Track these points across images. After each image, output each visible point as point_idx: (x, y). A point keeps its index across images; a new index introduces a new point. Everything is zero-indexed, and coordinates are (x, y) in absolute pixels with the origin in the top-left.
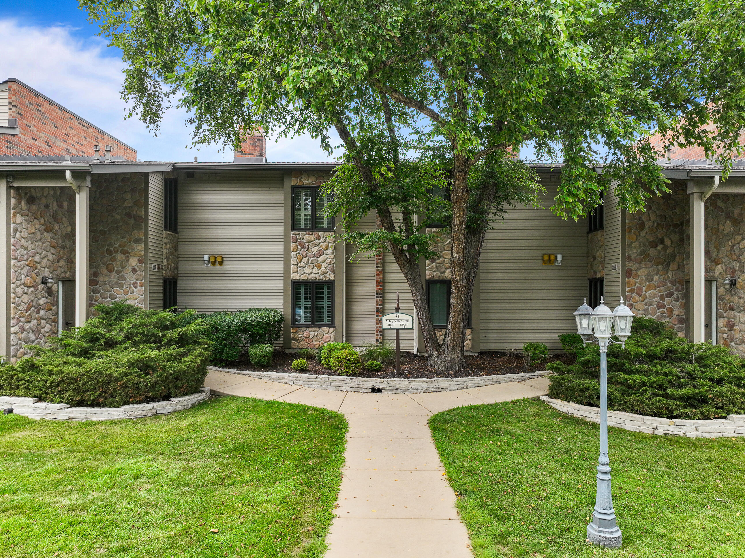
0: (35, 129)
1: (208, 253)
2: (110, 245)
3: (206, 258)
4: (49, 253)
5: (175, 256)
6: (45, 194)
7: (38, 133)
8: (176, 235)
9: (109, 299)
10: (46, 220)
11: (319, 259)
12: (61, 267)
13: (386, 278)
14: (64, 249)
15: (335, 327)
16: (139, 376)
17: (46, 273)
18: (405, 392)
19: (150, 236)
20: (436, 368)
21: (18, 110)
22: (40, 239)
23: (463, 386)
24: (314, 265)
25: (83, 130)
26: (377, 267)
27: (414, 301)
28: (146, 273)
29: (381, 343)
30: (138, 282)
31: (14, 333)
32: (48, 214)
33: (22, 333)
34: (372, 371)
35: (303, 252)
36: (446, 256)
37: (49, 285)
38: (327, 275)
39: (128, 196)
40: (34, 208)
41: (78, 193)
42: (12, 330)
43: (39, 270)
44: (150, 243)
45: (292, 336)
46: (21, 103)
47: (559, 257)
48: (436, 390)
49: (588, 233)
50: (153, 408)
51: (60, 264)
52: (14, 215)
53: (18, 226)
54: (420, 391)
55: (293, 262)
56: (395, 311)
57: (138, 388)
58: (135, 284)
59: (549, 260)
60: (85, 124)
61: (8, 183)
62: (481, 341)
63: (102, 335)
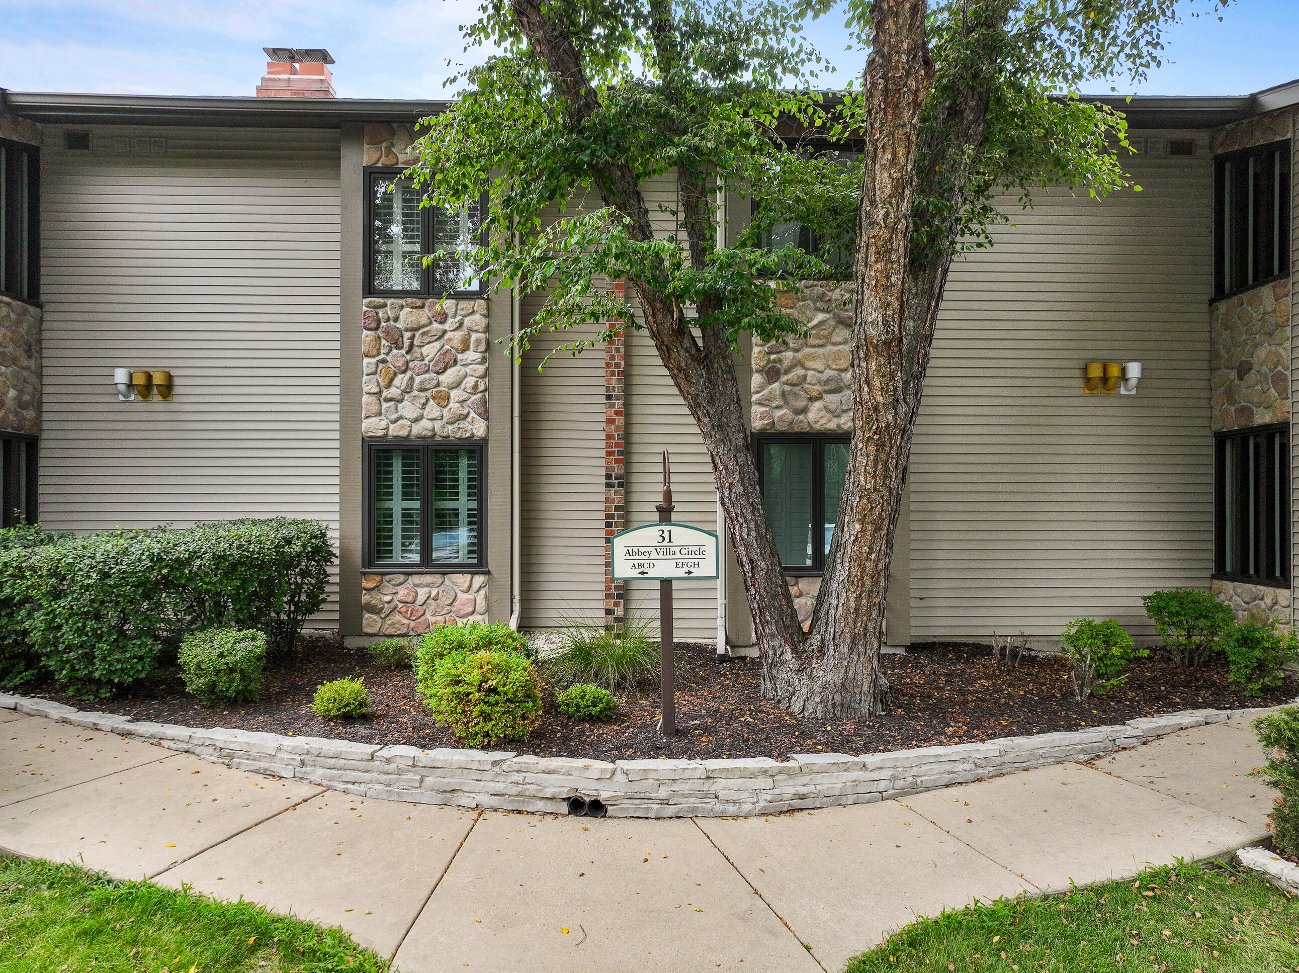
1: (126, 363)
3: (121, 376)
8: (36, 311)
11: (442, 378)
13: (635, 429)
15: (488, 573)
18: (692, 816)
20: (796, 707)
23: (900, 784)
24: (428, 394)
26: (609, 397)
27: (720, 488)
29: (618, 620)
34: (582, 720)
35: (397, 357)
36: (809, 364)
38: (465, 424)
45: (365, 598)
47: (1134, 370)
48: (808, 803)
49: (1211, 302)
54: (747, 807)
55: (369, 385)
56: (656, 517)
59: (1105, 379)
62: (913, 612)
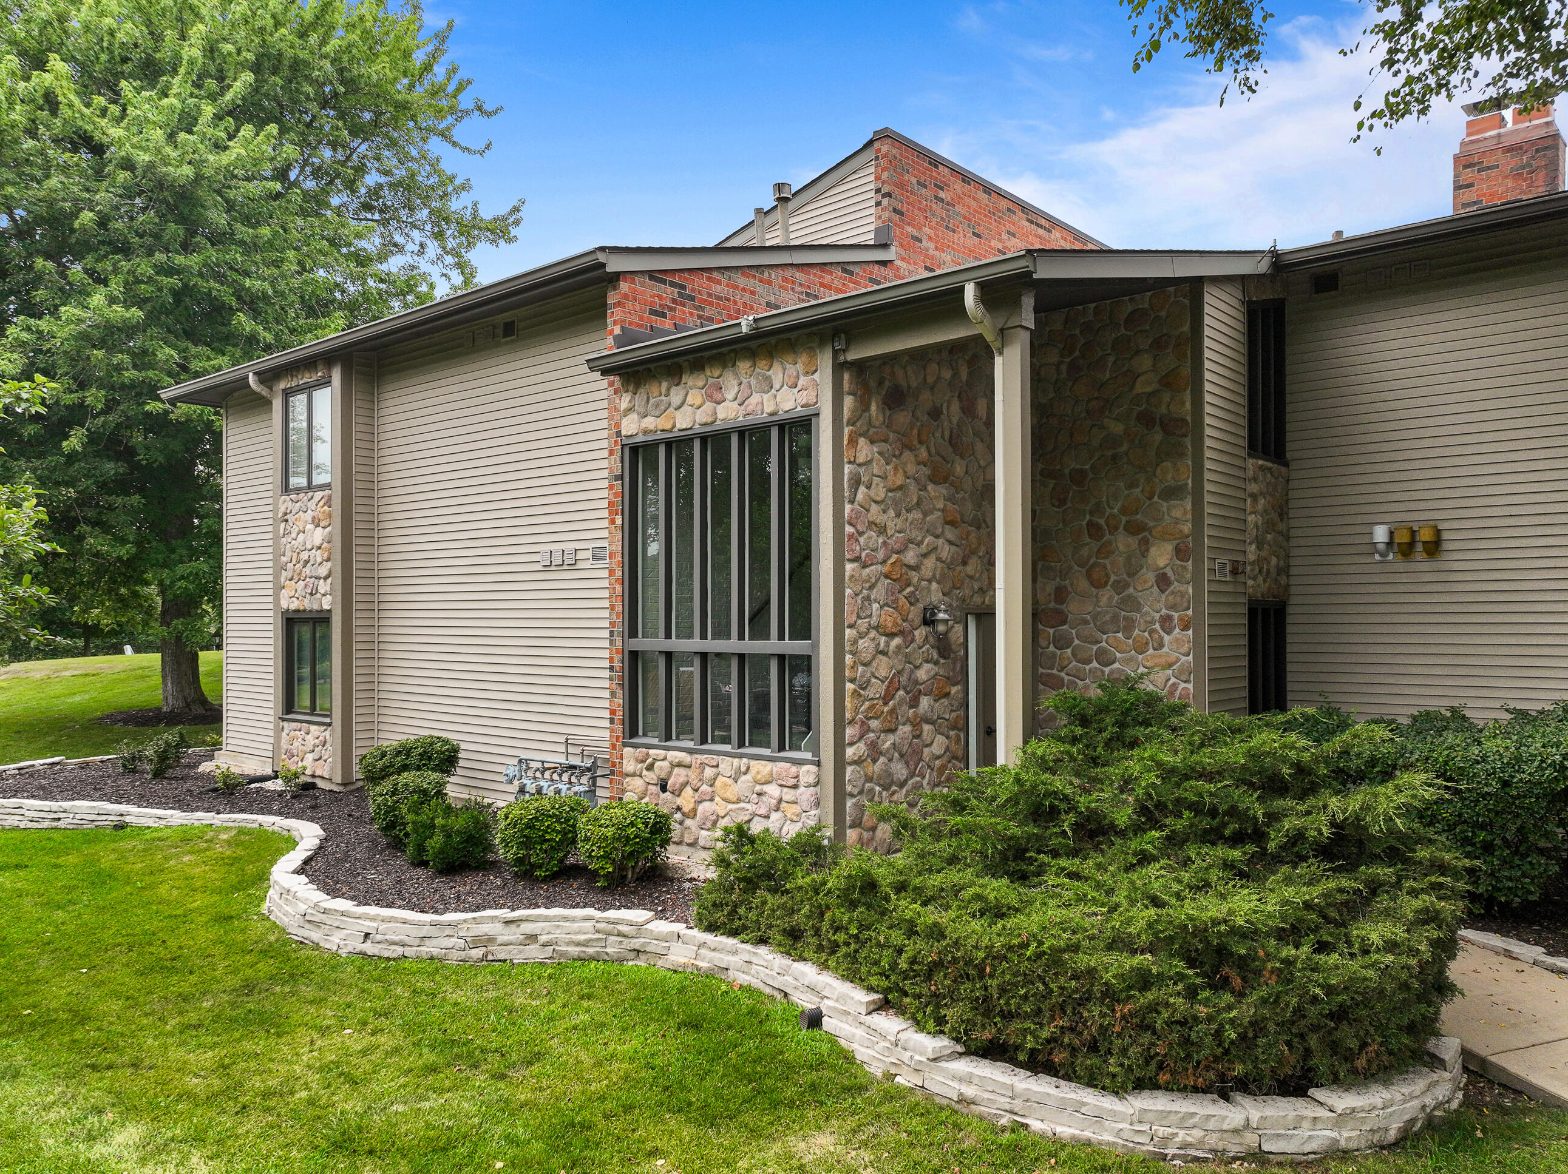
0: (932, 245)
1: (1389, 518)
2: (1097, 510)
3: (1381, 534)
4: (941, 541)
5: (1280, 533)
6: (930, 380)
7: (937, 253)
8: (1283, 470)
9: (1095, 664)
10: (933, 450)
12: (971, 577)
14: (979, 528)
16: (1191, 993)
17: (935, 593)
19: (1207, 476)
21: (895, 204)
22: (918, 504)
25: (1036, 236)
28: (1199, 589)
30: (1176, 615)
31: (854, 763)
32: (938, 435)
33: (875, 761)
37: (941, 628)
39: (1145, 362)
40: (902, 418)
41: (1001, 353)
42: (850, 752)
43: (917, 588)
44: (1208, 498)
46: (901, 185)
50: (1247, 1125)
51: (970, 569)
52: (853, 442)
53: (862, 470)
57: (1186, 1042)
58: (1166, 621)
60: (1043, 222)
61: (836, 353)
63: (1066, 798)
